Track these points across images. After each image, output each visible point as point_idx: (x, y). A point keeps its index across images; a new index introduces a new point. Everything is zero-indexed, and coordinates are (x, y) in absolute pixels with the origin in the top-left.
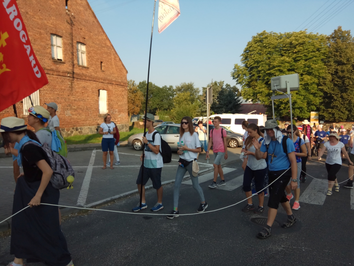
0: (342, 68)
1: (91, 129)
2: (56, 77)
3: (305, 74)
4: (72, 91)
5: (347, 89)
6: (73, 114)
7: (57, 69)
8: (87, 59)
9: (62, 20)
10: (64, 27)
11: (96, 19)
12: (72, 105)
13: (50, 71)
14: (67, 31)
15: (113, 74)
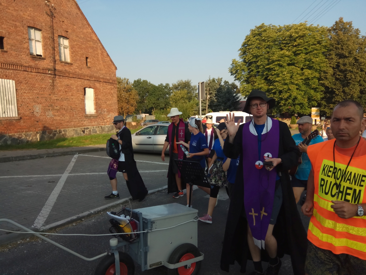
0: (343, 62)
1: (76, 131)
2: (35, 75)
3: (305, 68)
4: (54, 89)
5: (349, 83)
6: (55, 115)
7: (36, 66)
8: (70, 54)
9: (41, 11)
10: (43, 20)
11: (80, 10)
12: (54, 105)
13: (28, 68)
14: (47, 24)
15: (101, 71)
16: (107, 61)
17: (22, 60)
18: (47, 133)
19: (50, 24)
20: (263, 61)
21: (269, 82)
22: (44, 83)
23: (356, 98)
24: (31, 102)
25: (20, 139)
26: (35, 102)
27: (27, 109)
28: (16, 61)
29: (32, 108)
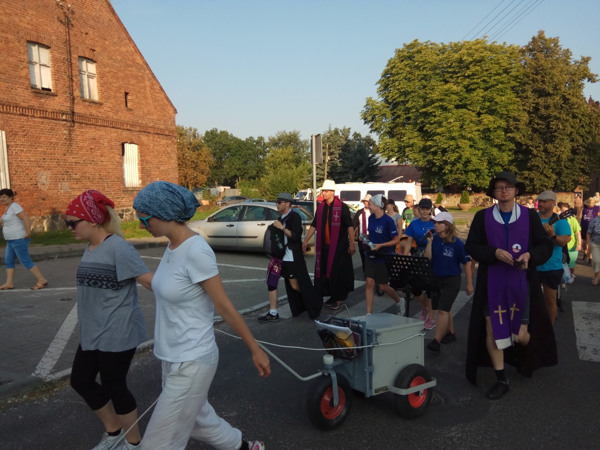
0: (545, 102)
2: (39, 122)
3: (484, 113)
4: (72, 146)
5: (555, 136)
6: (74, 188)
7: (42, 107)
8: (98, 88)
9: (49, 16)
10: (53, 30)
11: (115, 16)
12: (71, 172)
13: (27, 110)
14: (60, 37)
15: (150, 115)
16: (160, 99)
17: (17, 97)
18: (60, 218)
19: (65, 38)
20: (416, 101)
21: (426, 135)
22: (54, 136)
23: (564, 162)
24: (32, 167)
26: (39, 167)
27: (26, 178)
28: (7, 99)
29: (33, 177)
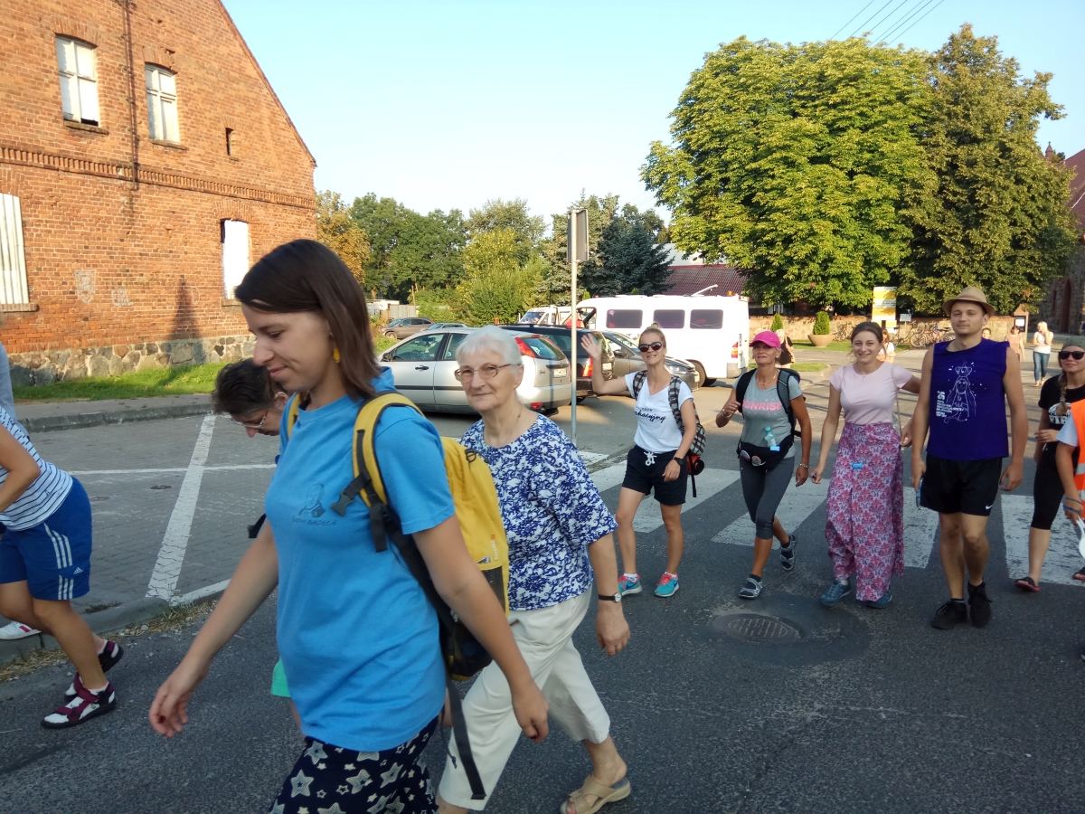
0: (969, 154)
1: (199, 347)
2: (78, 180)
3: (860, 173)
4: (134, 224)
5: (983, 216)
6: (137, 300)
7: (82, 154)
8: (179, 120)
10: (101, 14)
12: (132, 271)
13: (56, 159)
14: (113, 27)
15: (269, 171)
16: (287, 140)
17: (39, 136)
18: (114, 353)
19: (122, 28)
20: (739, 149)
21: (757, 210)
22: (104, 206)
23: (999, 261)
24: (65, 261)
25: (35, 370)
26: (77, 261)
27: (54, 281)
28: (22, 139)
29: (69, 279)
